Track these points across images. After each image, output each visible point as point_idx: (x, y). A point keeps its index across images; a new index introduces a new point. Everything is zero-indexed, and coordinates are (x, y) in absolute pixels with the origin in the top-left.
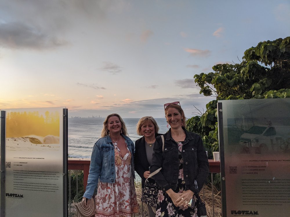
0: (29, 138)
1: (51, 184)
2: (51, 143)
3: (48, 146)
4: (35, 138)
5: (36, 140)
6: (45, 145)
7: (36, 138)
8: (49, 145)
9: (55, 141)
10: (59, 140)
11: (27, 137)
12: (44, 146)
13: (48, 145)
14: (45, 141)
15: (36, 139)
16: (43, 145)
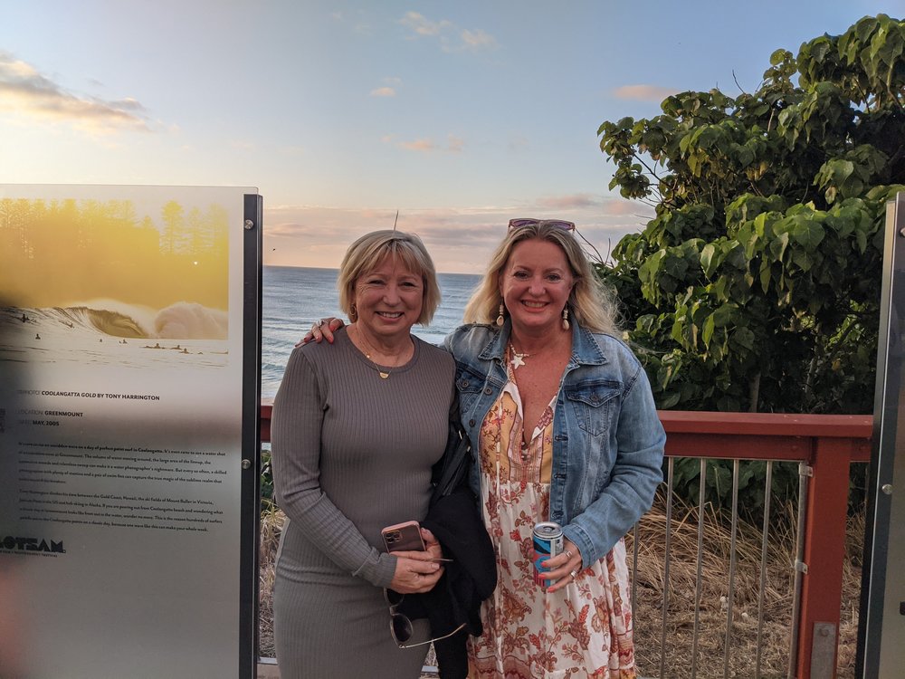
0: (91, 311)
1: (187, 501)
2: (190, 336)
3: (178, 348)
4: (118, 315)
5: (119, 321)
6: (161, 342)
7: (121, 312)
8: (183, 343)
9: (207, 329)
10: (225, 324)
11: (83, 309)
12: (157, 347)
13: (175, 342)
14: (161, 327)
15: (123, 317)
16: (152, 343)
